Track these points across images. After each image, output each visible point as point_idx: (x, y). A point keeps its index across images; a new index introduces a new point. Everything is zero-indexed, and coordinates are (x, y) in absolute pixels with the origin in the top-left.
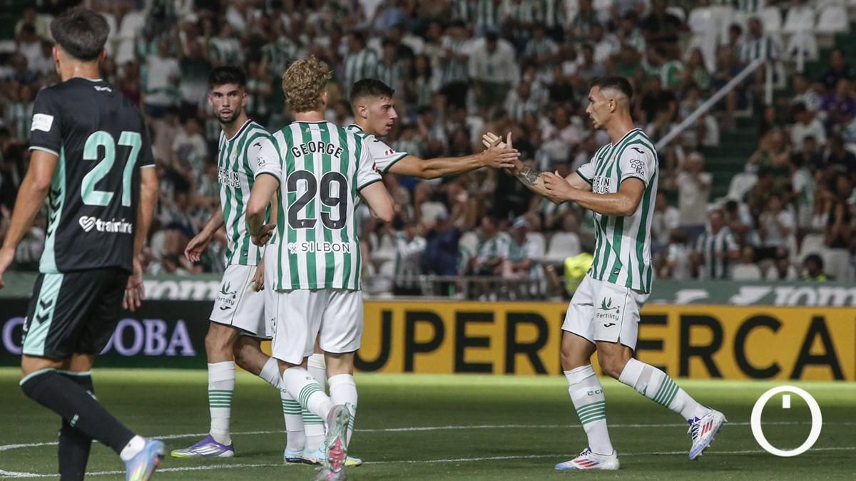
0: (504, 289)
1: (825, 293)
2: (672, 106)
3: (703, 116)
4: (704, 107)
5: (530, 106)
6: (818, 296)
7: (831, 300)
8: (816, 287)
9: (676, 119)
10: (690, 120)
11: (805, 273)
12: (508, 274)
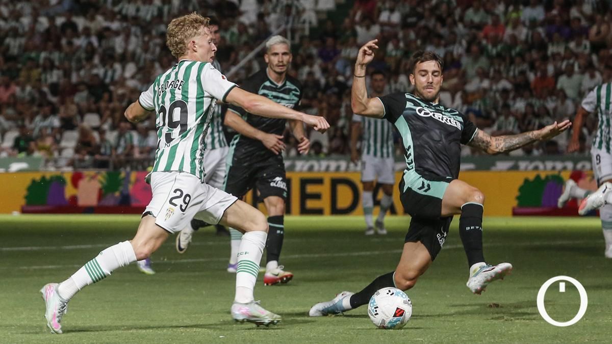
0: (135, 164)
1: (324, 164)
2: (233, 55)
3: (250, 61)
4: (251, 55)
5: (149, 56)
6: (320, 166)
7: (328, 168)
8: (318, 160)
9: (235, 63)
10: (243, 62)
11: (312, 152)
12: (137, 155)
